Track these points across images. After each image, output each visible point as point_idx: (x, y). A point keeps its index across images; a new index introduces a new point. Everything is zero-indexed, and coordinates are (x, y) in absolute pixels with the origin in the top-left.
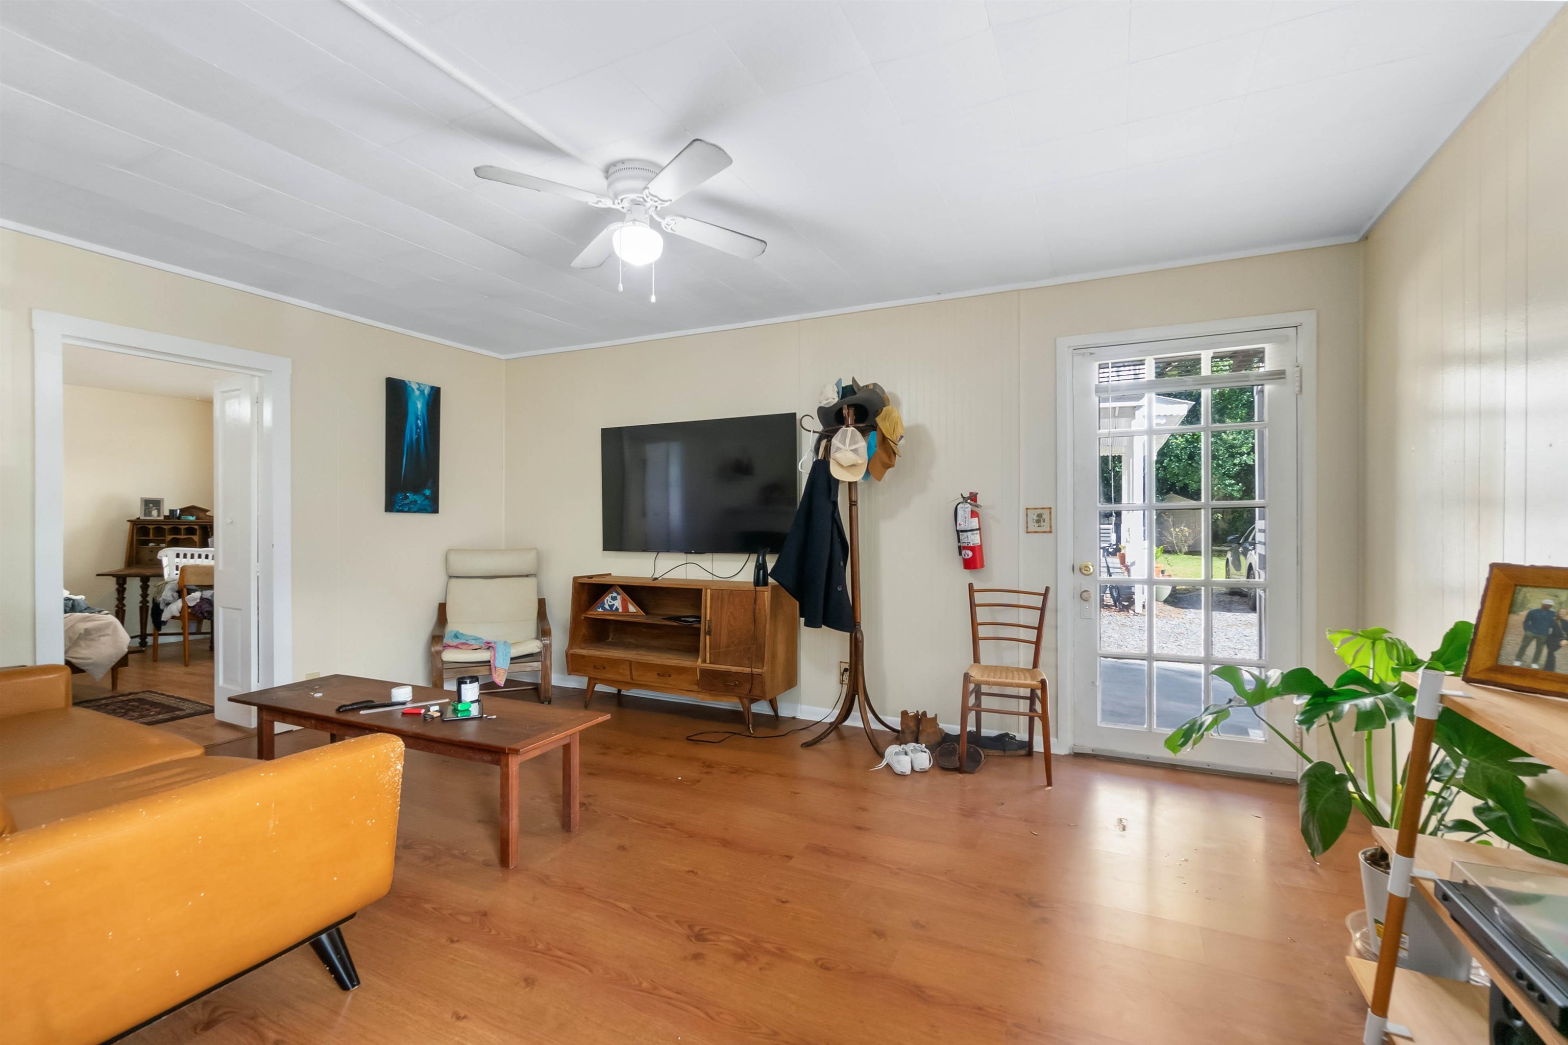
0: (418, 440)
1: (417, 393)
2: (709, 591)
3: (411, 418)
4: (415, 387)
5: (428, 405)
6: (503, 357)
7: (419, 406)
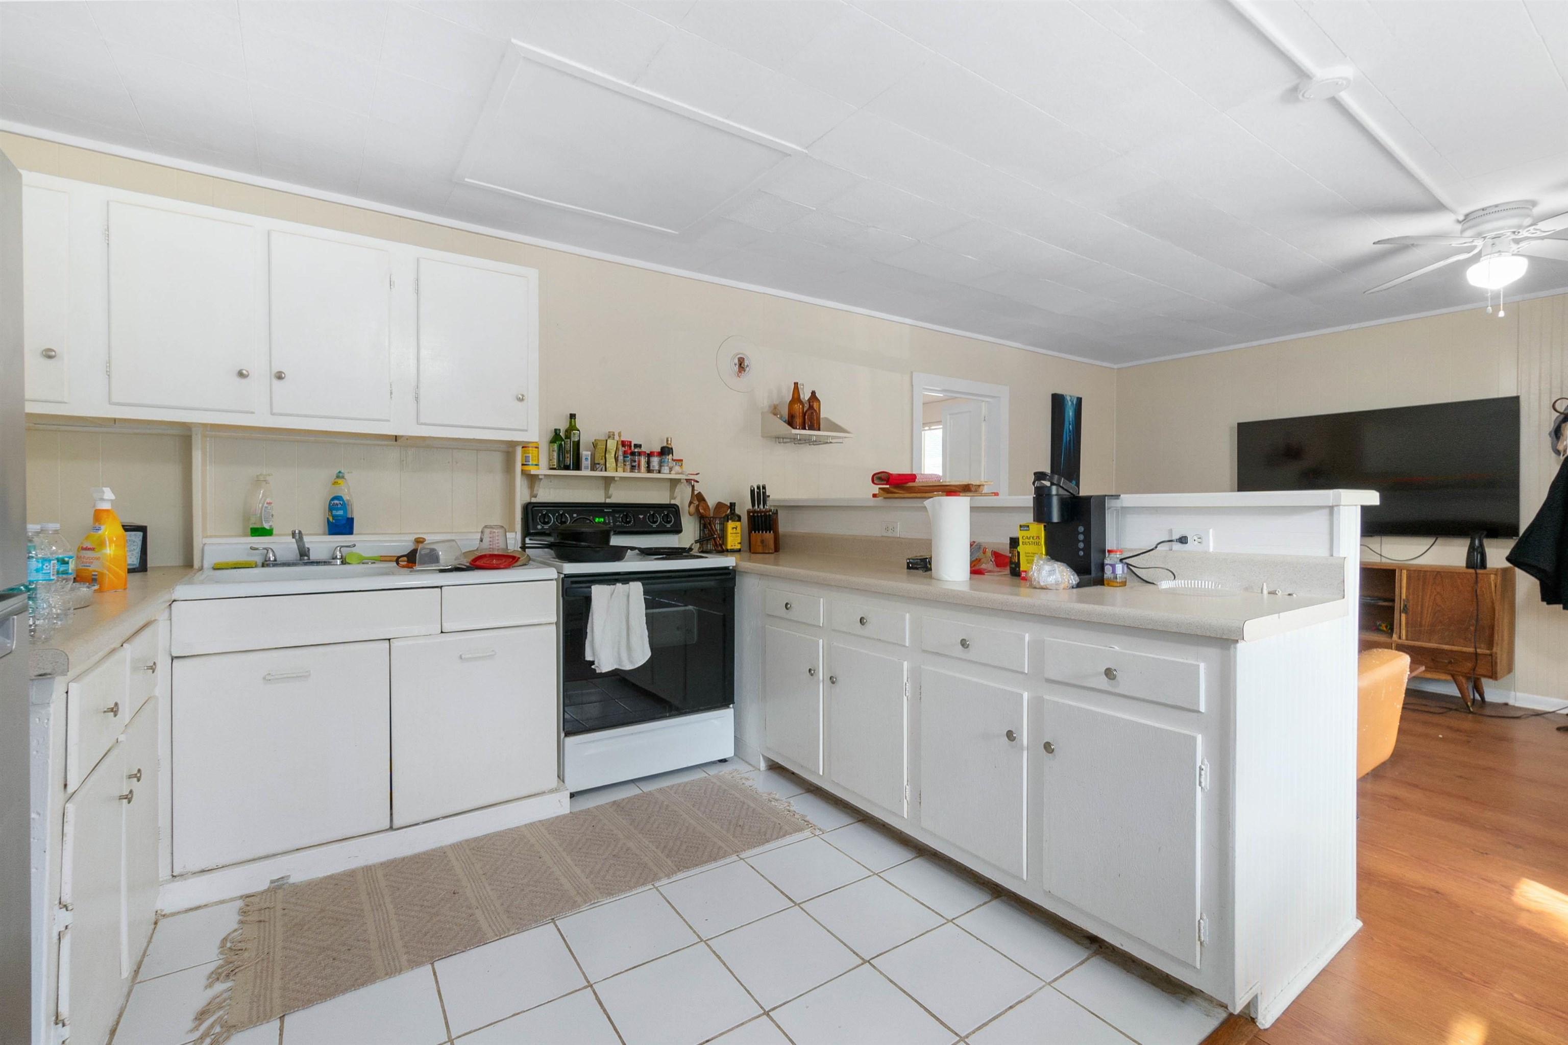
0: (1070, 440)
1: (1070, 403)
2: (1404, 572)
3: (1067, 423)
4: (1068, 398)
5: (1075, 412)
6: (1115, 367)
7: (1071, 414)
